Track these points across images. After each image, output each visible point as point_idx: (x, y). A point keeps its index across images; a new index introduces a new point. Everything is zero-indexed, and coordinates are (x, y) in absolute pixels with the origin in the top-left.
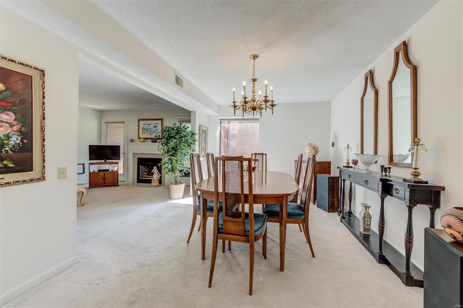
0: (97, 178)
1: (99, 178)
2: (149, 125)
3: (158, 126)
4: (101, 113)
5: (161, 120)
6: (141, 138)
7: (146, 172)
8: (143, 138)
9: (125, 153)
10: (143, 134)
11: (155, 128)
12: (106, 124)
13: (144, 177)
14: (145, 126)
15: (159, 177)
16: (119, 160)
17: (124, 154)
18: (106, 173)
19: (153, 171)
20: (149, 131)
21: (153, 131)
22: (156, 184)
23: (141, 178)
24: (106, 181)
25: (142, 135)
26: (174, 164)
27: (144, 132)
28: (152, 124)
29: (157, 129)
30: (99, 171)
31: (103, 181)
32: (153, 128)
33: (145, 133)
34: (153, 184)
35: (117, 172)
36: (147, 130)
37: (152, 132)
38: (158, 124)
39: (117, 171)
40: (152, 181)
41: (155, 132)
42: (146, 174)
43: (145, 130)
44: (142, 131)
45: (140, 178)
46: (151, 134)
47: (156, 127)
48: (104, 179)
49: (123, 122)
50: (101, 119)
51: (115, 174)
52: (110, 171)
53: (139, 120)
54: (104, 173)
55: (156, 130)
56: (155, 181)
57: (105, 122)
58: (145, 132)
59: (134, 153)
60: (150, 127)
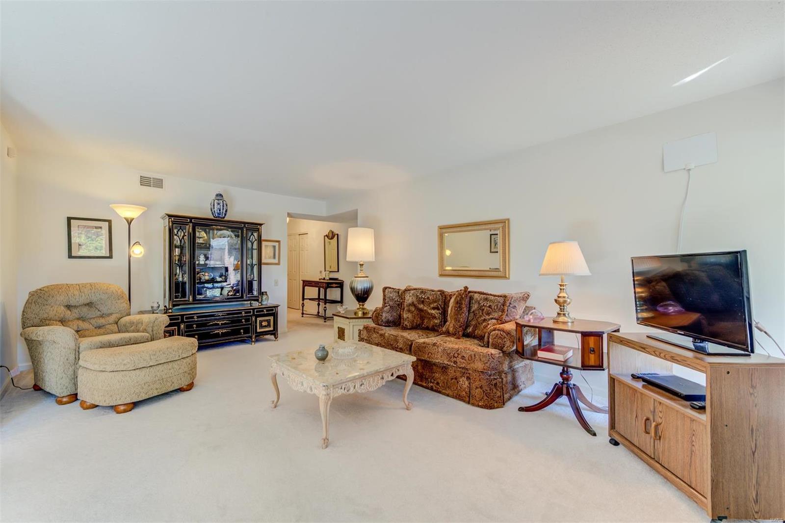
1: (636, 416)
24: (659, 446)
31: (647, 437)
48: (654, 431)
54: (655, 400)
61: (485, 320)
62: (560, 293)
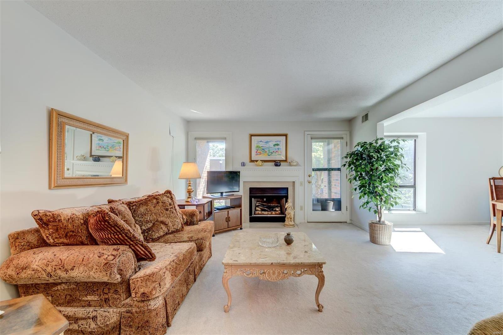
2: (267, 142)
3: (280, 144)
5: (286, 135)
6: (256, 161)
8: (261, 160)
11: (276, 147)
12: (195, 141)
13: (258, 214)
14: (261, 144)
16: (239, 191)
20: (267, 150)
21: (273, 151)
23: (254, 216)
25: (256, 156)
27: (259, 152)
28: (272, 141)
29: (278, 149)
31: (226, 223)
33: (261, 154)
37: (271, 153)
38: (280, 141)
40: (286, 219)
41: (277, 152)
42: (260, 209)
44: (256, 151)
46: (269, 155)
47: (278, 145)
49: (226, 138)
50: (188, 133)
53: (252, 136)
55: (277, 150)
57: (195, 138)
58: (261, 152)
59: (244, 182)
60: (268, 145)
62: (189, 187)
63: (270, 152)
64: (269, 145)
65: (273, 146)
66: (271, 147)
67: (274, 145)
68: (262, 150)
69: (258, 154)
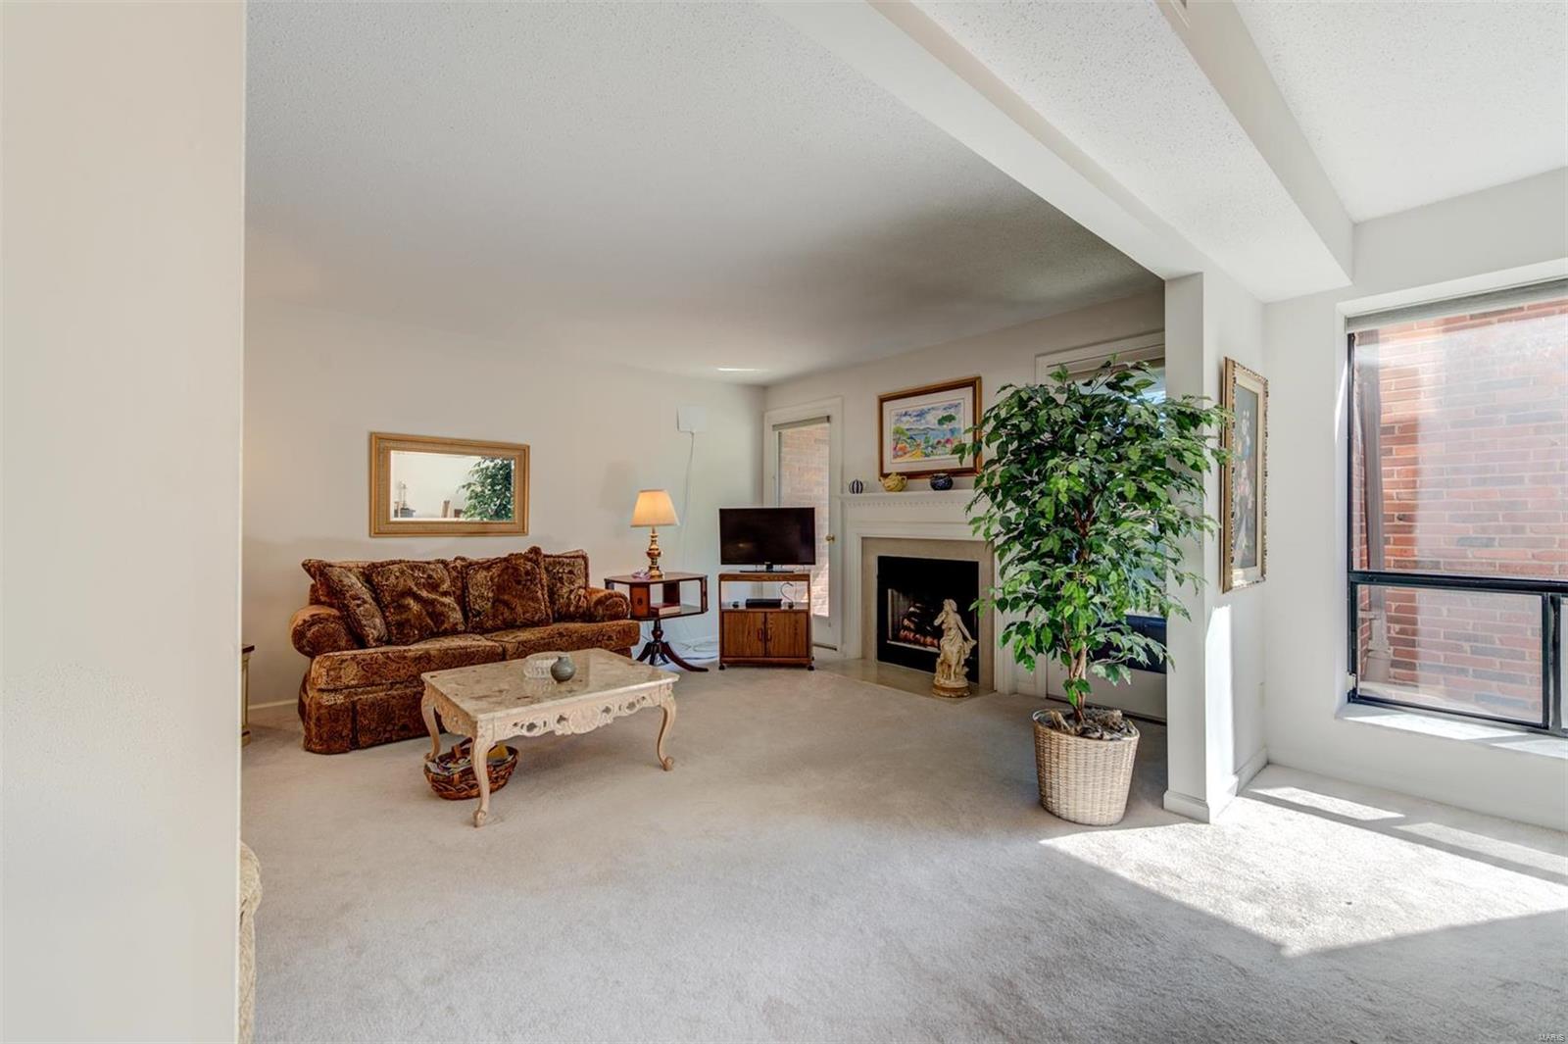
0: (743, 632)
1: (749, 633)
2: (921, 414)
3: (957, 417)
4: (761, 392)
5: (973, 384)
6: (890, 474)
7: (909, 616)
8: (897, 474)
9: (833, 539)
10: (896, 456)
11: (946, 426)
12: (777, 433)
13: (906, 640)
14: (906, 423)
15: (968, 651)
16: (814, 563)
17: (831, 539)
18: (771, 613)
19: (943, 622)
20: (920, 440)
21: (936, 441)
22: (952, 683)
23: (893, 643)
24: (770, 645)
25: (895, 461)
26: (1068, 611)
27: (901, 449)
29: (952, 431)
30: (751, 604)
31: (760, 644)
32: (937, 426)
33: (905, 453)
34: (940, 679)
35: (807, 613)
36: (912, 438)
37: (932, 446)
38: (957, 406)
39: (806, 608)
40: (938, 665)
41: (948, 441)
42: (913, 627)
43: (907, 440)
44: (893, 444)
45: (888, 642)
46: (927, 455)
47: (950, 418)
48: (764, 637)
49: (828, 418)
50: (762, 417)
51: (801, 618)
52: (783, 608)
53: (883, 400)
54: (766, 613)
55: (948, 436)
56: (950, 666)
57: (774, 426)
58: (906, 447)
59: (863, 538)
60: (923, 421)
61: (571, 591)
62: (652, 545)
63: (930, 443)
64: (927, 423)
65: (936, 422)
66: (933, 430)
67: (941, 422)
68: (909, 441)
69: (899, 453)
